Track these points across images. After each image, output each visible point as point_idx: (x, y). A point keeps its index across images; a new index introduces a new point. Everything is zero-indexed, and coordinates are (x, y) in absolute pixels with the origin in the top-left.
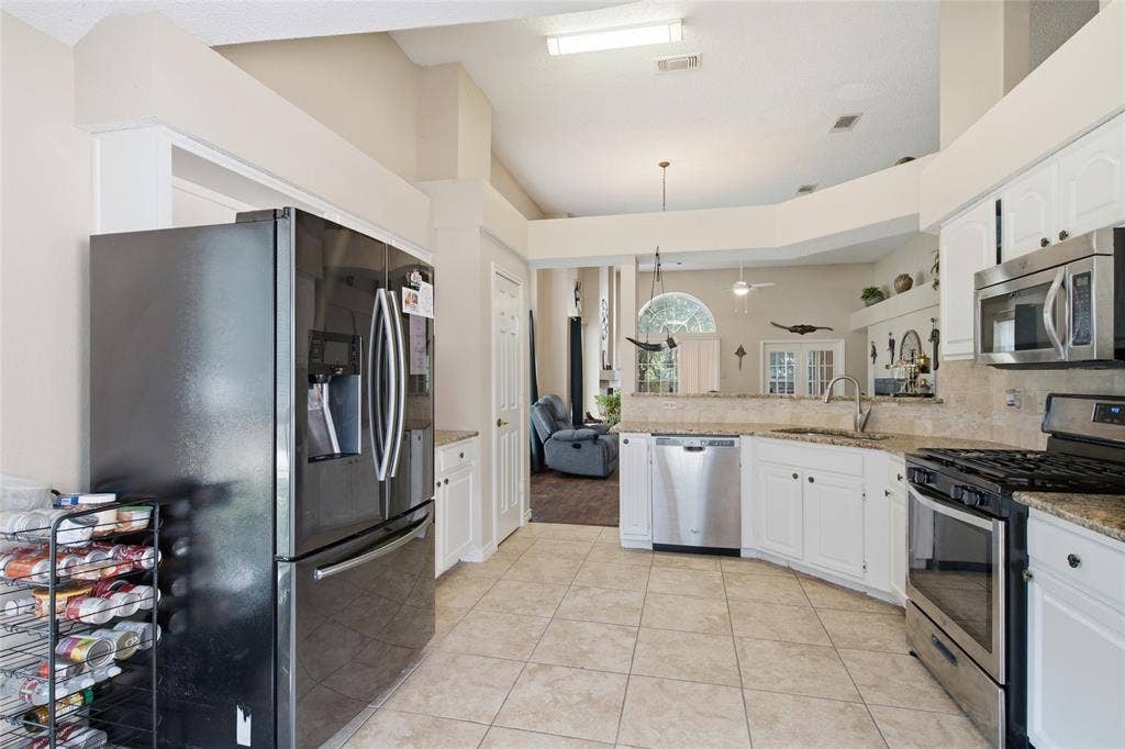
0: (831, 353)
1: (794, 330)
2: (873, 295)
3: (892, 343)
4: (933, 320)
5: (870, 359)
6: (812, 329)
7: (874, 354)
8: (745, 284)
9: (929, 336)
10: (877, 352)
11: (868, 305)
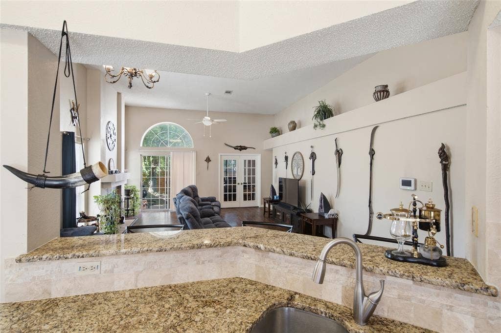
0: (255, 161)
1: (236, 148)
2: (276, 132)
3: (286, 158)
4: (312, 147)
5: (274, 166)
6: (245, 148)
7: (276, 163)
8: (209, 118)
9: (309, 155)
10: (278, 162)
11: (273, 137)
